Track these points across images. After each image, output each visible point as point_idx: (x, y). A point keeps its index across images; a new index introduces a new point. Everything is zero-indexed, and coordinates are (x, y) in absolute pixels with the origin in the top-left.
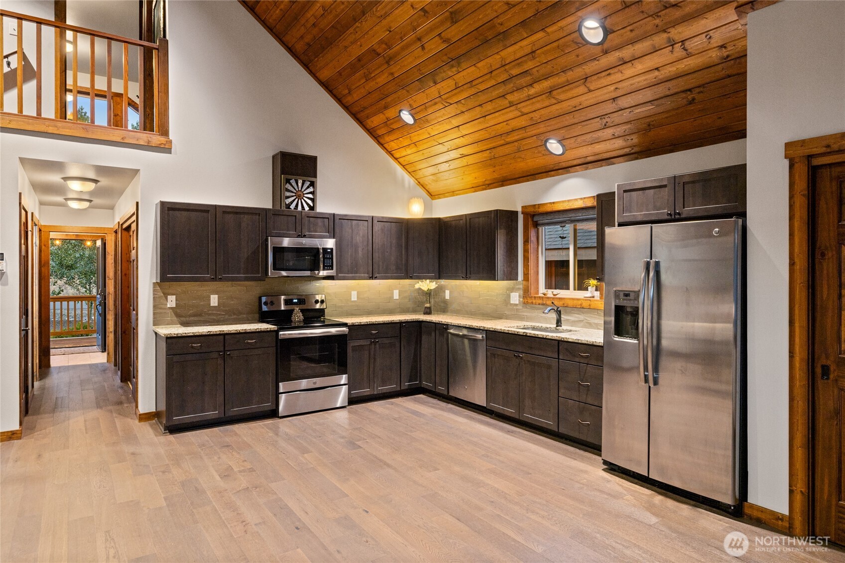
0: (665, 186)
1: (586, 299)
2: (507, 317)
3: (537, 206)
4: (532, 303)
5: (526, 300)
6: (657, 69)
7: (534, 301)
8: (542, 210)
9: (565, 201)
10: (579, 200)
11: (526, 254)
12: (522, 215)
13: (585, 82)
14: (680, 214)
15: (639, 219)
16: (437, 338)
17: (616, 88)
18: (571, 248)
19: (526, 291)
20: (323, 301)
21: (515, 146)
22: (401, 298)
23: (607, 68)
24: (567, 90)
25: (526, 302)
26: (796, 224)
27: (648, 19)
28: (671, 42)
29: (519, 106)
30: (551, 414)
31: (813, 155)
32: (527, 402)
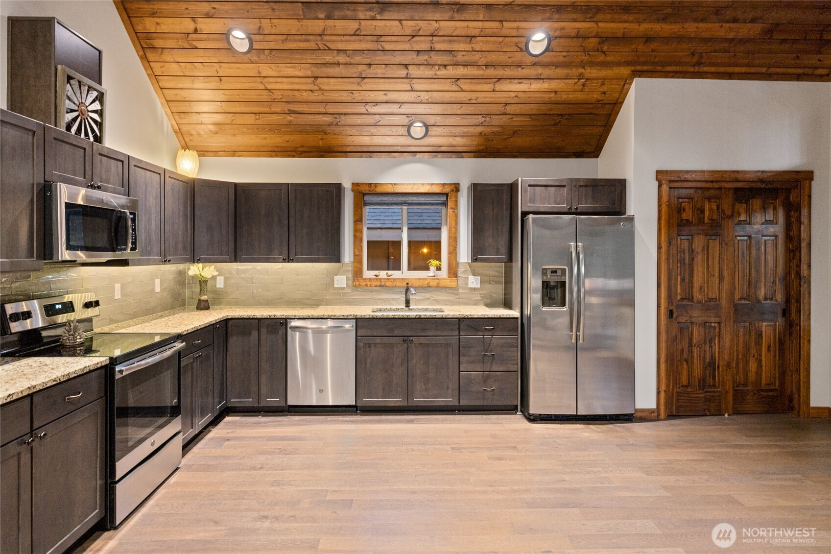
0: (564, 186)
1: (428, 279)
2: (328, 303)
3: (372, 185)
4: (366, 285)
5: (358, 283)
6: (556, 92)
7: (369, 284)
8: (379, 190)
9: (410, 184)
10: (426, 185)
11: (358, 234)
12: (352, 194)
13: (496, 82)
14: (576, 209)
15: (542, 210)
16: (264, 336)
17: (516, 96)
18: (405, 229)
19: (358, 273)
20: (97, 303)
21: (374, 119)
22: (163, 290)
23: (523, 77)
24: (475, 83)
25: (357, 285)
26: (663, 223)
27: (581, 53)
28: (580, 77)
29: (414, 81)
30: (450, 391)
31: (670, 181)
32: (419, 386)
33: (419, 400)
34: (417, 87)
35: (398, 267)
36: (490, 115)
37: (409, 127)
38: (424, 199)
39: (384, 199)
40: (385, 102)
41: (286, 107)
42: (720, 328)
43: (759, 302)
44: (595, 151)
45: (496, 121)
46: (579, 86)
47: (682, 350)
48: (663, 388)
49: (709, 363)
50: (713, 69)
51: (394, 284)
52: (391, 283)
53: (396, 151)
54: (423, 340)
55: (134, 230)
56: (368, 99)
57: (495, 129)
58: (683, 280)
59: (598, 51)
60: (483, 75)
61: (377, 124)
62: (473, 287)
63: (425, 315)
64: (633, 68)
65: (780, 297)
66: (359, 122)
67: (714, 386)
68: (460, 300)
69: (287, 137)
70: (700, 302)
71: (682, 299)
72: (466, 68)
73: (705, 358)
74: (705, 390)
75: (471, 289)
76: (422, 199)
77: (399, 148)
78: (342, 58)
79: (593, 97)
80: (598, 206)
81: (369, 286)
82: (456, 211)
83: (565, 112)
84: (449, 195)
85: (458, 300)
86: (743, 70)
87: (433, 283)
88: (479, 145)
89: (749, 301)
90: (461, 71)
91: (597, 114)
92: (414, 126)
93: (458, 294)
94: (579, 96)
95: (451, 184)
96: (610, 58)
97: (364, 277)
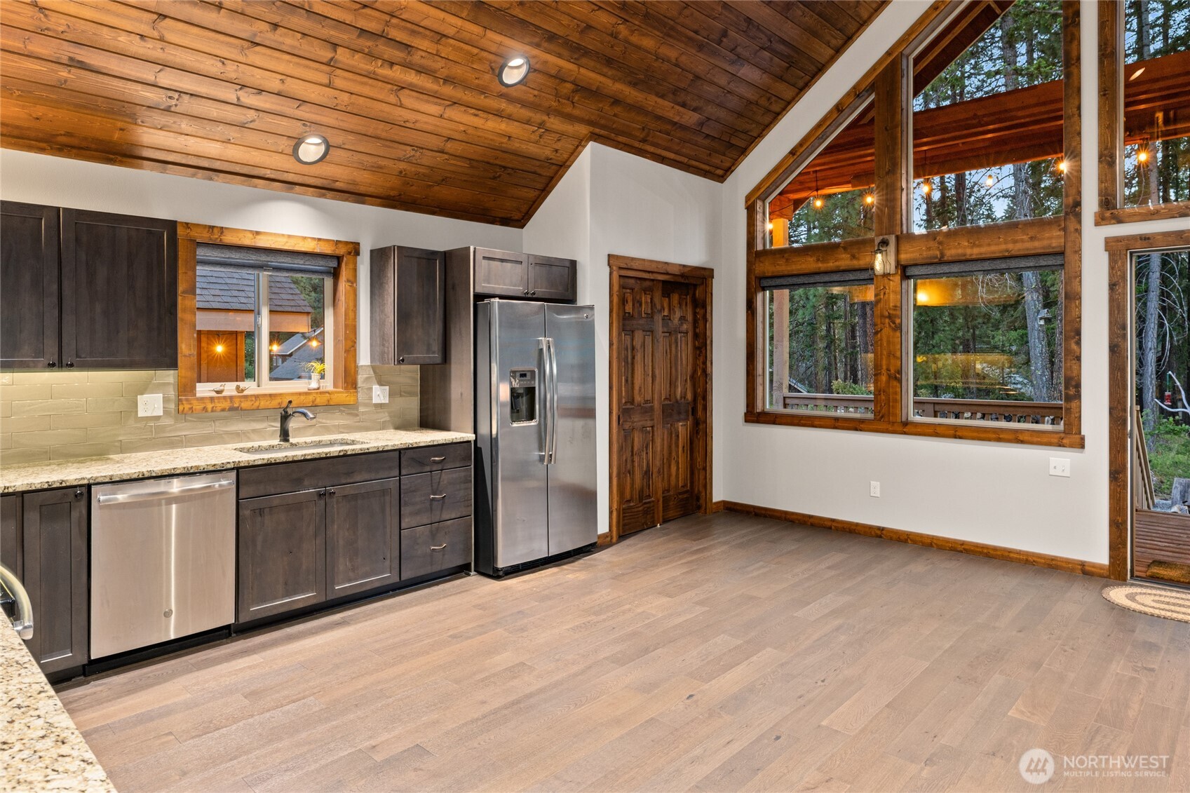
0: (520, 263)
2: (124, 448)
3: (215, 231)
4: (205, 409)
5: (187, 407)
7: (209, 406)
8: (229, 239)
9: (283, 235)
10: (309, 240)
11: (188, 317)
13: (448, 106)
14: (534, 294)
15: (497, 293)
17: (464, 131)
18: (265, 312)
19: (188, 388)
21: (245, 115)
23: (481, 108)
24: (422, 100)
25: (186, 409)
27: (551, 97)
28: (541, 125)
29: (339, 72)
30: (387, 563)
31: (620, 268)
32: (342, 564)
33: (342, 587)
34: (338, 83)
35: (250, 375)
36: (422, 148)
37: (299, 141)
38: (302, 262)
39: (233, 256)
40: (276, 92)
41: (68, 51)
42: (653, 432)
43: (677, 401)
44: (523, 219)
45: (428, 159)
46: (535, 137)
47: (626, 461)
48: (615, 506)
49: (646, 472)
50: (651, 149)
51: (257, 404)
52: (250, 403)
53: (261, 175)
54: (349, 490)
56: (247, 80)
57: (422, 170)
58: (627, 381)
59: (568, 99)
60: (436, 92)
61: (246, 126)
62: (379, 402)
63: (353, 450)
64: (591, 129)
65: (689, 396)
66: (215, 114)
67: (650, 496)
68: (360, 424)
70: (639, 405)
71: (626, 403)
72: (418, 75)
73: (643, 467)
74: (644, 501)
75: (376, 406)
76: (299, 263)
77: (268, 172)
79: (544, 153)
80: (552, 292)
81: (210, 410)
82: (355, 285)
83: (510, 165)
84: (345, 259)
85: (357, 424)
86: (672, 156)
88: (392, 189)
89: (670, 401)
90: (412, 77)
91: (540, 175)
92: (308, 143)
93: (357, 415)
94: (531, 148)
95: (347, 242)
96: (576, 112)
97: (198, 395)
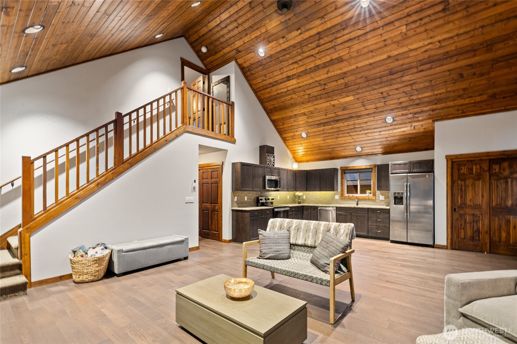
0: (407, 164)
1: (367, 196)
2: (333, 204)
5: (343, 198)
6: (404, 132)
8: (349, 168)
9: (359, 166)
10: (365, 166)
11: (343, 183)
12: (340, 170)
13: (380, 132)
14: (412, 171)
15: (399, 173)
16: (312, 211)
17: (389, 135)
18: (359, 181)
19: (342, 195)
20: (274, 199)
21: (344, 148)
22: (290, 198)
24: (372, 134)
26: (448, 175)
27: (408, 119)
28: (411, 126)
29: (352, 136)
30: (365, 231)
31: (452, 159)
34: (354, 138)
35: (357, 193)
36: (382, 142)
37: (356, 149)
40: (346, 143)
41: (319, 148)
42: (482, 217)
43: (507, 207)
45: (385, 143)
46: (413, 128)
47: (461, 224)
49: (476, 231)
52: (353, 198)
54: (356, 214)
55: (280, 184)
56: (341, 143)
57: (386, 146)
59: (414, 117)
60: (374, 131)
64: (432, 120)
66: (340, 149)
67: (479, 240)
69: (321, 156)
70: (470, 206)
71: (461, 204)
72: (368, 130)
73: (473, 228)
74: (474, 241)
75: (381, 200)
76: (364, 171)
77: (353, 155)
78: (330, 134)
80: (421, 170)
81: (346, 198)
82: (375, 174)
84: (373, 168)
85: (376, 204)
86: (489, 110)
87: (367, 198)
89: (501, 206)
90: (366, 131)
93: (376, 202)
95: (373, 165)
96: (420, 119)
97: (345, 196)
